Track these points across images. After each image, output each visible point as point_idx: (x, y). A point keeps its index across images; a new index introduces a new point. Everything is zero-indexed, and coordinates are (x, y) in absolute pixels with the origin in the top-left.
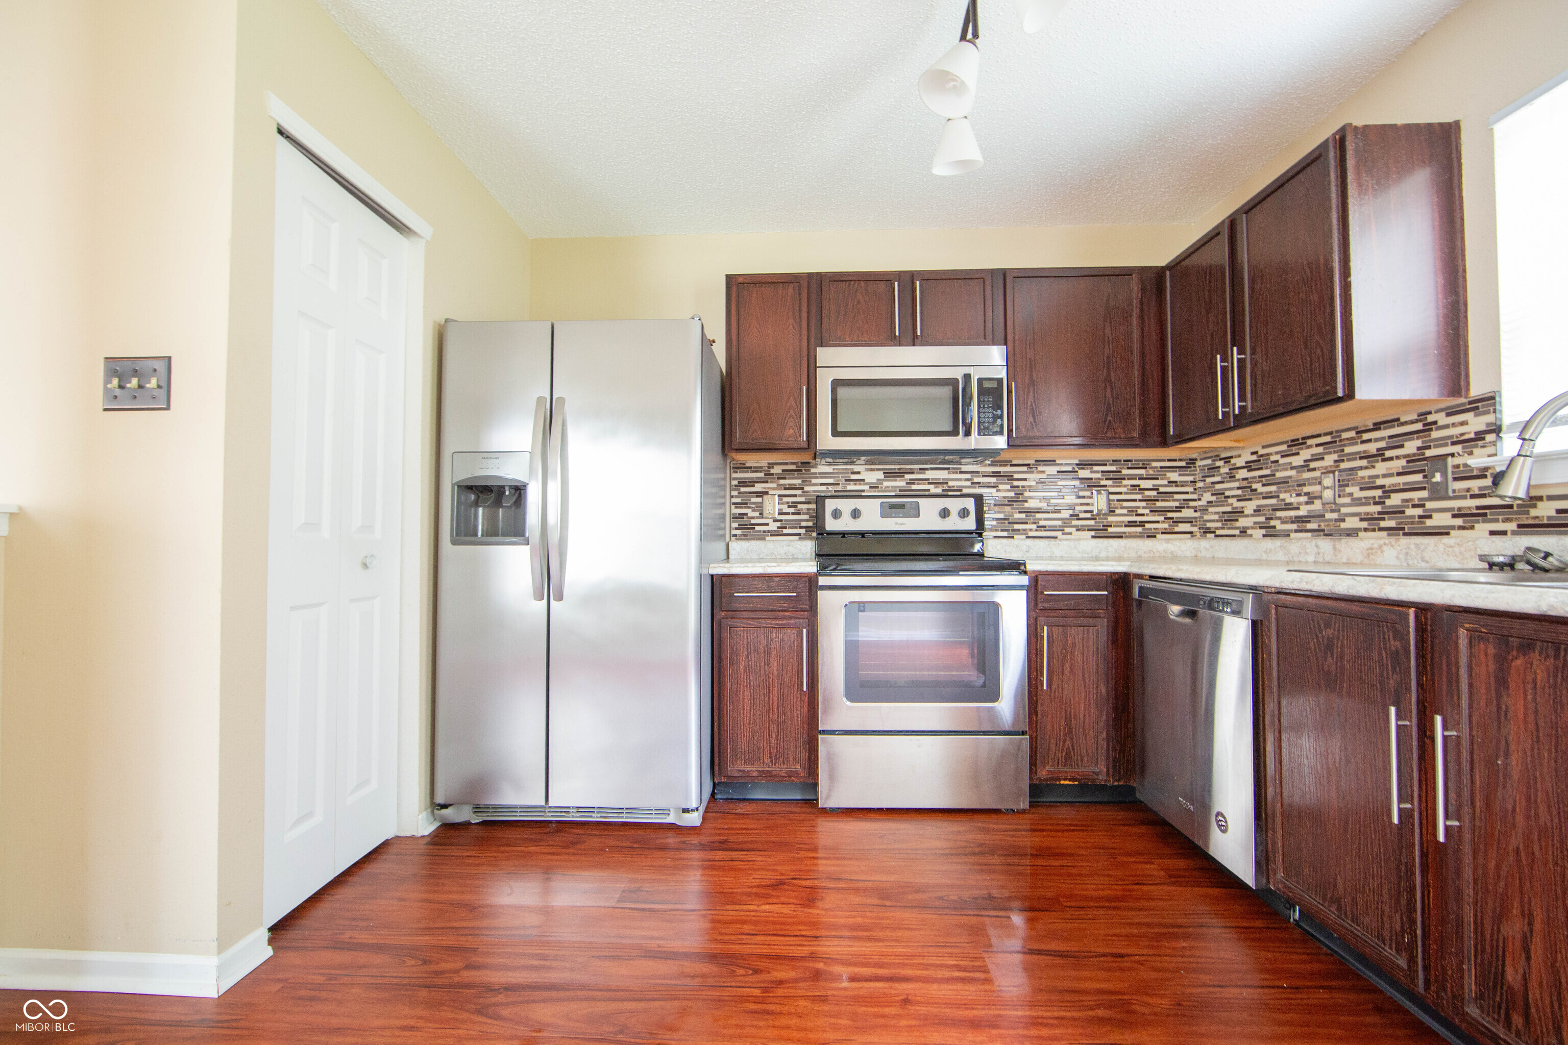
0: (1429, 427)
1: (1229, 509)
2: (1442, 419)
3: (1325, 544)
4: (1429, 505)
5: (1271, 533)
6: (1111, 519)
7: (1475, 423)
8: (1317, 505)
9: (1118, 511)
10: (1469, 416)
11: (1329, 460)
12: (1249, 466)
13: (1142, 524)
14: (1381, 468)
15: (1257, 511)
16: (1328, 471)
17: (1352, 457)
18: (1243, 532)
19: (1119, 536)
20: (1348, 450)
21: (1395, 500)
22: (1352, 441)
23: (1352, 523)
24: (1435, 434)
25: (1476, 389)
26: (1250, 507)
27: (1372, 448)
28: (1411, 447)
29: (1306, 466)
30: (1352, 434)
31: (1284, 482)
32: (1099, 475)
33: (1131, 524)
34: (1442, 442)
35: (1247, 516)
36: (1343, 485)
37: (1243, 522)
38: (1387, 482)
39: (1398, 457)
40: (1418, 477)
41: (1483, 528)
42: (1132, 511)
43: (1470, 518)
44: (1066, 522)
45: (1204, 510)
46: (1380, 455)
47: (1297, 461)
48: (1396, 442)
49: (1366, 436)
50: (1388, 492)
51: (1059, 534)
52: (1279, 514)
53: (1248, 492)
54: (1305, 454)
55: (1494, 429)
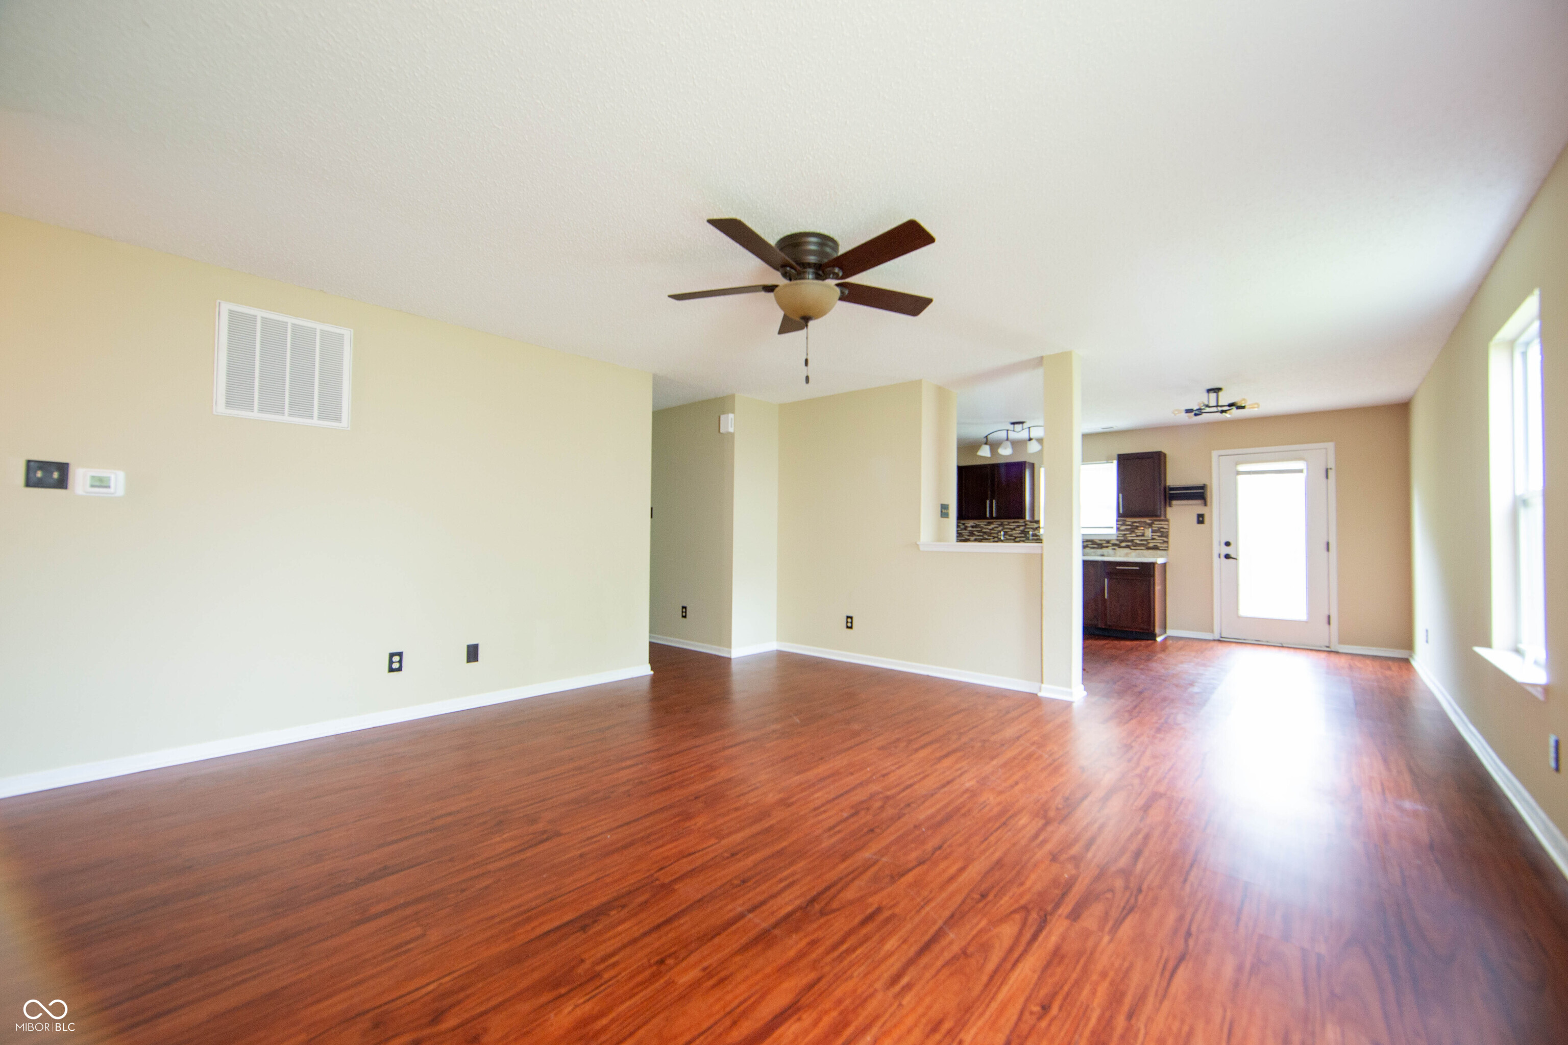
0: (1026, 524)
2: (1028, 523)
7: (1035, 525)
10: (1034, 524)
12: (972, 527)
14: (1014, 532)
20: (1006, 527)
21: (1018, 539)
22: (1007, 525)
24: (1028, 526)
25: (1036, 519)
27: (1012, 527)
28: (1022, 528)
29: (993, 529)
31: (985, 533)
34: (1029, 528)
38: (1016, 535)
40: (1023, 535)
46: (1014, 529)
47: (990, 527)
48: (1017, 527)
50: (1016, 538)
55: (1039, 527)
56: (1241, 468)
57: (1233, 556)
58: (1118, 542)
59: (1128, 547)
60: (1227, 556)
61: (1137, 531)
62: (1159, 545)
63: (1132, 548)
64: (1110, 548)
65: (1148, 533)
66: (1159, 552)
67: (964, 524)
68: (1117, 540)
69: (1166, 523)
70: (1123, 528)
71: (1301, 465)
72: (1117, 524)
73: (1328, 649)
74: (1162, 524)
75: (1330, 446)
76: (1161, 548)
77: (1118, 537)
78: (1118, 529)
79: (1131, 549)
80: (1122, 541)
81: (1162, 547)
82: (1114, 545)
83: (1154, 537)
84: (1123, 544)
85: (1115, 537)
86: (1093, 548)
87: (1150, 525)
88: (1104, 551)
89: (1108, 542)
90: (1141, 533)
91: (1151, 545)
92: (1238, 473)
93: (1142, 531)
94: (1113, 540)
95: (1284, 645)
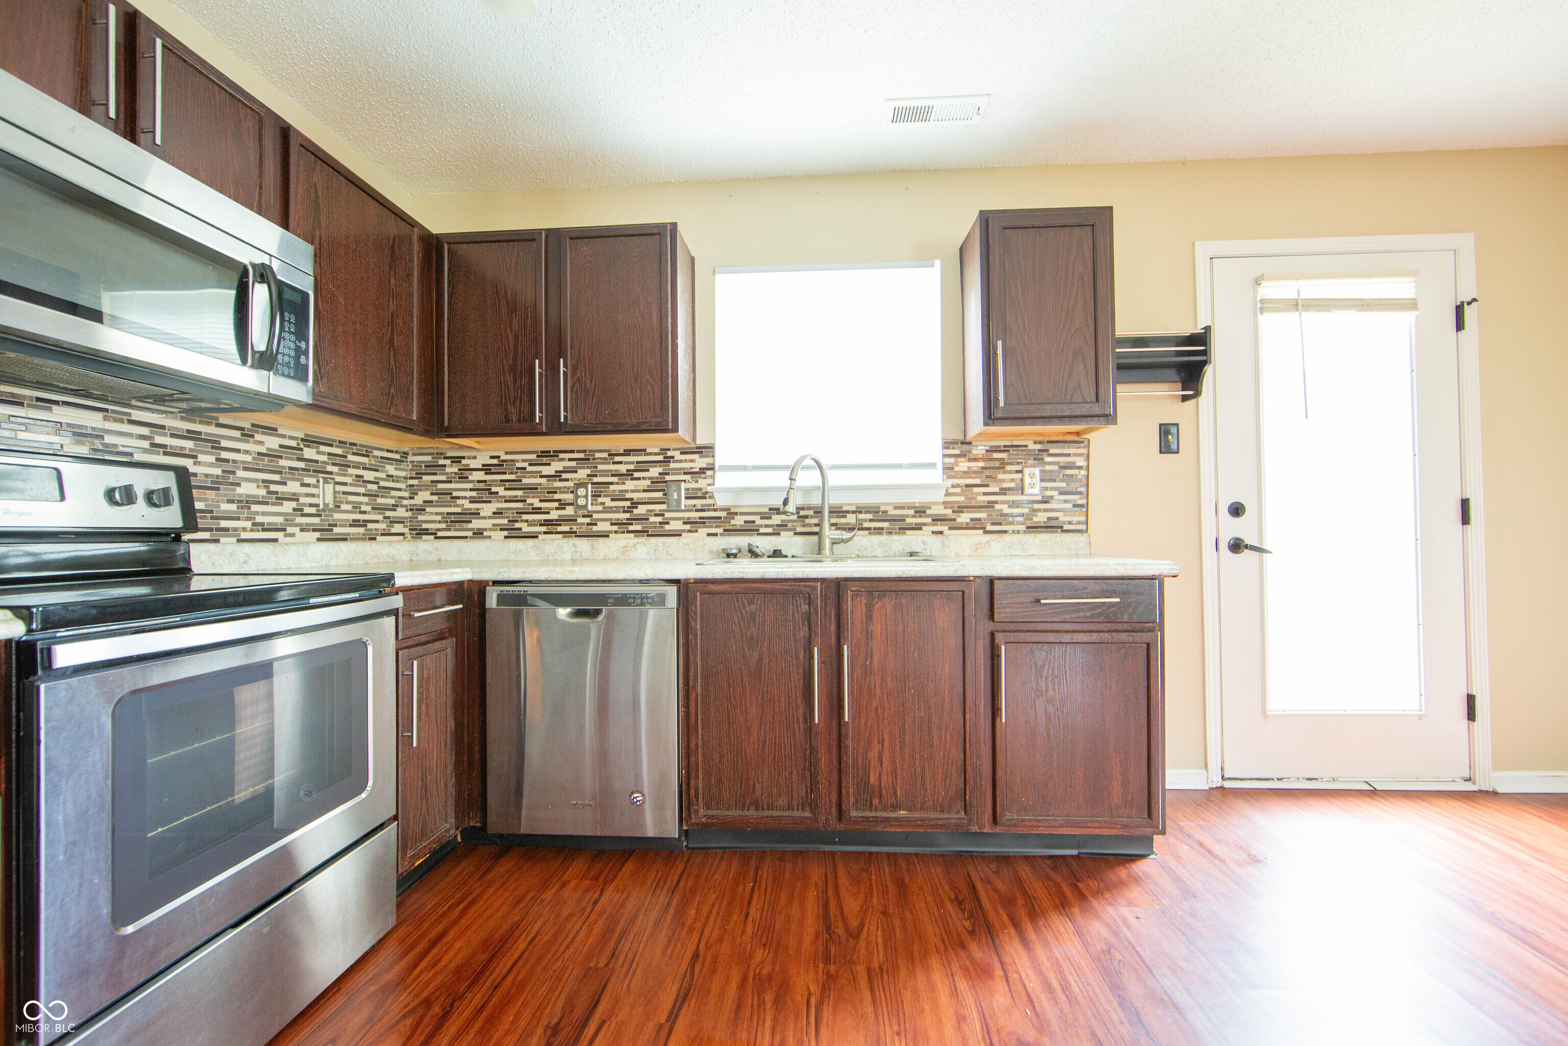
0: (668, 460)
1: (458, 510)
2: (677, 455)
3: (583, 544)
4: (667, 515)
5: (513, 533)
6: (337, 516)
7: (700, 462)
8: (570, 511)
9: (344, 507)
10: (695, 457)
11: (583, 474)
12: (487, 469)
13: (364, 524)
14: (630, 485)
15: (498, 513)
16: (581, 485)
17: (605, 473)
18: (479, 534)
19: (343, 539)
20: (600, 467)
21: (641, 510)
22: (604, 461)
23: (602, 527)
24: (672, 465)
26: (487, 509)
27: (623, 468)
28: (655, 472)
29: (557, 476)
30: (605, 455)
31: (533, 488)
32: (324, 458)
33: (355, 523)
34: (677, 471)
35: (485, 518)
36: (596, 496)
37: (476, 524)
38: (635, 496)
39: (644, 478)
40: (657, 495)
41: (703, 531)
42: (357, 507)
43: (694, 525)
44: (289, 519)
45: (421, 510)
46: (629, 474)
47: (548, 470)
48: (643, 467)
49: (617, 459)
50: (635, 504)
51: (278, 535)
52: (525, 517)
53: (485, 493)
54: (556, 466)
55: (712, 468)
56: (1270, 290)
57: (1248, 541)
58: (949, 512)
59: (976, 525)
60: (1237, 546)
61: (1001, 476)
62: (1063, 518)
63: (989, 528)
64: (927, 530)
65: (1032, 477)
66: (1058, 537)
67: (456, 460)
68: (946, 504)
69: (1084, 451)
70: (963, 465)
71: (1403, 288)
72: (945, 456)
73: (1469, 787)
74: (1069, 455)
75: (1466, 242)
76: (1066, 527)
77: (947, 494)
78: (948, 470)
79: (986, 532)
80: (960, 509)
81: (1070, 523)
82: (937, 520)
83: (1048, 493)
84: (964, 518)
85: (940, 497)
86: (879, 531)
87: (1038, 457)
88: (912, 540)
89: (920, 511)
90: (1012, 480)
91: (1041, 518)
92: (1265, 306)
93: (1019, 476)
94: (934, 503)
95: (1379, 787)
